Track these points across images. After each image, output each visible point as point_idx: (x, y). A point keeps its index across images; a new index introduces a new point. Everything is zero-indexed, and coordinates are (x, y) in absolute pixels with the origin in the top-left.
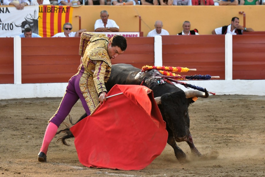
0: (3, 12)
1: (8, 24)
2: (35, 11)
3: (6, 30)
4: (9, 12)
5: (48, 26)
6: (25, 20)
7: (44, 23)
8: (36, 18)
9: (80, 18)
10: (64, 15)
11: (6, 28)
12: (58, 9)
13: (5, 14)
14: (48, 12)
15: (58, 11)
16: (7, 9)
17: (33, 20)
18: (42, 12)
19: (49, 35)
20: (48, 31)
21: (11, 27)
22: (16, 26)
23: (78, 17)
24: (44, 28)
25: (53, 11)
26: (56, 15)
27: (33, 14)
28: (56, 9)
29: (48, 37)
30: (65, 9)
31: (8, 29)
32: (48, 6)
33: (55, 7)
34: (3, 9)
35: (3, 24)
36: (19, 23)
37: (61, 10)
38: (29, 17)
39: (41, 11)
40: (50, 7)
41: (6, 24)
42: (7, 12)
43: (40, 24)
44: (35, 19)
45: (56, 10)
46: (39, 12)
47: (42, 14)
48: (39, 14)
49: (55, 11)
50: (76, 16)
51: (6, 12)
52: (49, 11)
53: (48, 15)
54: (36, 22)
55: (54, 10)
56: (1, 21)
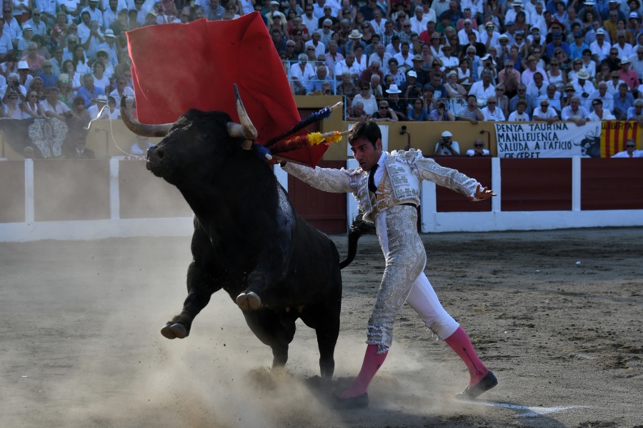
0: (560, 128)
1: (566, 142)
2: (597, 128)
3: (563, 149)
4: (567, 129)
5: (612, 144)
6: (585, 138)
7: (608, 141)
8: (598, 135)
10: (630, 132)
11: (564, 147)
13: (562, 131)
14: (612, 129)
15: (623, 127)
16: (565, 125)
17: (595, 138)
18: (605, 128)
20: (612, 150)
21: (569, 145)
22: (576, 145)
24: (608, 146)
25: (617, 127)
26: (621, 132)
27: (594, 131)
30: (632, 125)
31: (566, 149)
34: (560, 125)
35: (560, 142)
36: (579, 141)
37: (627, 126)
38: (590, 134)
41: (563, 142)
42: (565, 129)
43: (603, 143)
46: (602, 128)
47: (604, 131)
48: (602, 131)
49: (620, 128)
51: (563, 129)
52: (613, 127)
53: (612, 132)
54: (597, 140)
55: (620, 126)
56: (557, 140)
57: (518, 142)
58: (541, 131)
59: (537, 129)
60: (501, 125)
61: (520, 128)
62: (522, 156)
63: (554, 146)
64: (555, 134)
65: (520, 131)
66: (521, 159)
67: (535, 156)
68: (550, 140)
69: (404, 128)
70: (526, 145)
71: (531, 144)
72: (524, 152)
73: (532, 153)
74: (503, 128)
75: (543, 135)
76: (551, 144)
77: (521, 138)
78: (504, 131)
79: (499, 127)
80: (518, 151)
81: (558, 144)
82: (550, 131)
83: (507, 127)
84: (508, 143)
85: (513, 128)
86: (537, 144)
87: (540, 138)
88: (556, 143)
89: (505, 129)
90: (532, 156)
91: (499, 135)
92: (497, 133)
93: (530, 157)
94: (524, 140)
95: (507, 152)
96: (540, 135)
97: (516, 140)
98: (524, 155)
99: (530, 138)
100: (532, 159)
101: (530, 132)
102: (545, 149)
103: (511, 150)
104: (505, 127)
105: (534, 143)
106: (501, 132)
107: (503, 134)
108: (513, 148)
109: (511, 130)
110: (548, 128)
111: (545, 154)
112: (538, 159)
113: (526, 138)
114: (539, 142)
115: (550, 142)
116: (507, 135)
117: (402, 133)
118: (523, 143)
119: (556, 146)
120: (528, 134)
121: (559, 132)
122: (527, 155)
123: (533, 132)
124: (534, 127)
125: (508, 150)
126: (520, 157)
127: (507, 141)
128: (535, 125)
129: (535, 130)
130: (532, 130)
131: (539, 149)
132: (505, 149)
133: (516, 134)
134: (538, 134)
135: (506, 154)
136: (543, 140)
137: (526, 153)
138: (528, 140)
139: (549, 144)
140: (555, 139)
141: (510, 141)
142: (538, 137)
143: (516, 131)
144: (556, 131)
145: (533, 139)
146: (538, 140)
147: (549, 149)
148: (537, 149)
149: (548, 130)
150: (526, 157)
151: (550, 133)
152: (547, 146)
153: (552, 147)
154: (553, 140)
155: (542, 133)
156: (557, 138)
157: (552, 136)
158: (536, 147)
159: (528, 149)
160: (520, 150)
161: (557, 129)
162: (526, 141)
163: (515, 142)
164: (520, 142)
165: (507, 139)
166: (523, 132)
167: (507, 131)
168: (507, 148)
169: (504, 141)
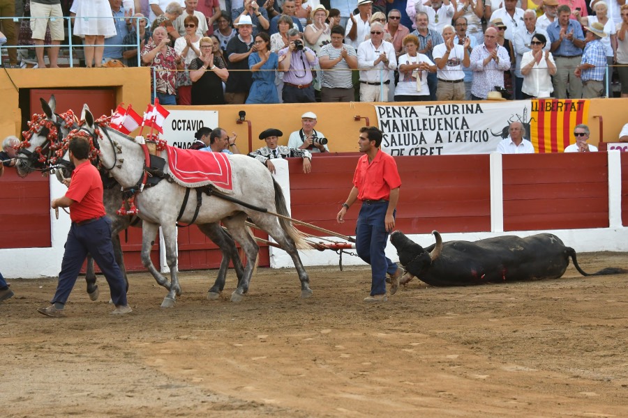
0: (472, 112)
1: (480, 131)
2: (525, 109)
3: (477, 141)
4: (481, 112)
5: (547, 134)
6: (508, 125)
7: (541, 128)
8: (527, 121)
9: (601, 118)
10: (573, 115)
11: (477, 138)
12: (564, 106)
13: (474, 114)
14: (547, 110)
15: (563, 108)
16: (478, 106)
18: (536, 110)
19: (548, 150)
20: (548, 141)
21: (484, 136)
22: (494, 135)
23: (598, 119)
24: (541, 137)
25: (555, 108)
26: (560, 115)
27: (521, 114)
28: (560, 105)
29: (547, 152)
30: (576, 105)
31: (480, 141)
32: (546, 101)
33: (558, 102)
34: (472, 106)
35: (471, 132)
36: (499, 129)
37: (569, 106)
38: (515, 119)
39: (534, 109)
40: (551, 101)
41: (476, 132)
42: (479, 112)
43: (534, 131)
44: (525, 122)
45: (561, 107)
46: (532, 110)
47: (536, 114)
48: (532, 115)
49: (559, 109)
50: (595, 117)
51: (476, 112)
52: (548, 108)
53: (548, 115)
55: (558, 107)
56: (468, 128)
57: (410, 132)
58: (444, 116)
59: (438, 113)
60: (384, 107)
61: (413, 111)
62: (416, 153)
63: (463, 138)
64: (464, 120)
65: (413, 115)
66: (416, 157)
67: (436, 153)
68: (457, 128)
69: (242, 114)
70: (422, 136)
71: (430, 136)
72: (420, 146)
73: (432, 148)
74: (388, 113)
75: (446, 122)
76: (459, 134)
77: (415, 127)
78: (388, 116)
79: (382, 111)
80: (411, 146)
81: (468, 135)
82: (456, 115)
83: (394, 110)
84: (396, 134)
85: (403, 111)
86: (438, 135)
87: (443, 126)
88: (466, 132)
89: (391, 114)
90: (431, 153)
91: (382, 121)
92: (379, 119)
93: (428, 154)
94: (419, 129)
95: (394, 147)
96: (442, 122)
97: (408, 130)
98: (419, 152)
99: (427, 127)
100: (432, 158)
101: (427, 117)
102: (450, 141)
103: (400, 144)
104: (390, 110)
105: (435, 133)
106: (385, 118)
107: (388, 121)
108: (402, 142)
109: (400, 116)
110: (454, 111)
111: (451, 149)
112: (440, 157)
113: (421, 126)
114: (440, 132)
115: (457, 131)
116: (394, 121)
117: (239, 122)
118: (418, 134)
119: (466, 137)
120: (424, 120)
121: (468, 117)
122: (424, 151)
123: (432, 118)
124: (433, 110)
125: (396, 145)
126: (413, 154)
127: (394, 131)
128: (435, 106)
129: (435, 114)
130: (430, 114)
131: (441, 142)
132: (392, 142)
133: (407, 121)
134: (439, 119)
135: (392, 150)
136: (446, 129)
137: (422, 148)
138: (424, 129)
139: (456, 134)
140: (465, 127)
141: (398, 131)
142: (439, 124)
143: (407, 116)
144: (465, 115)
145: (433, 127)
146: (440, 129)
147: (456, 141)
148: (438, 142)
149: (454, 113)
150: (422, 154)
151: (457, 118)
152: (453, 138)
153: (460, 138)
154: (462, 128)
155: (445, 119)
156: (466, 125)
157: (459, 123)
158: (437, 140)
159: (426, 143)
160: (413, 144)
161: (467, 113)
162: (422, 131)
163: (405, 132)
164: (414, 132)
165: (394, 128)
166: (417, 118)
167: (395, 116)
168: (395, 142)
169: (390, 131)
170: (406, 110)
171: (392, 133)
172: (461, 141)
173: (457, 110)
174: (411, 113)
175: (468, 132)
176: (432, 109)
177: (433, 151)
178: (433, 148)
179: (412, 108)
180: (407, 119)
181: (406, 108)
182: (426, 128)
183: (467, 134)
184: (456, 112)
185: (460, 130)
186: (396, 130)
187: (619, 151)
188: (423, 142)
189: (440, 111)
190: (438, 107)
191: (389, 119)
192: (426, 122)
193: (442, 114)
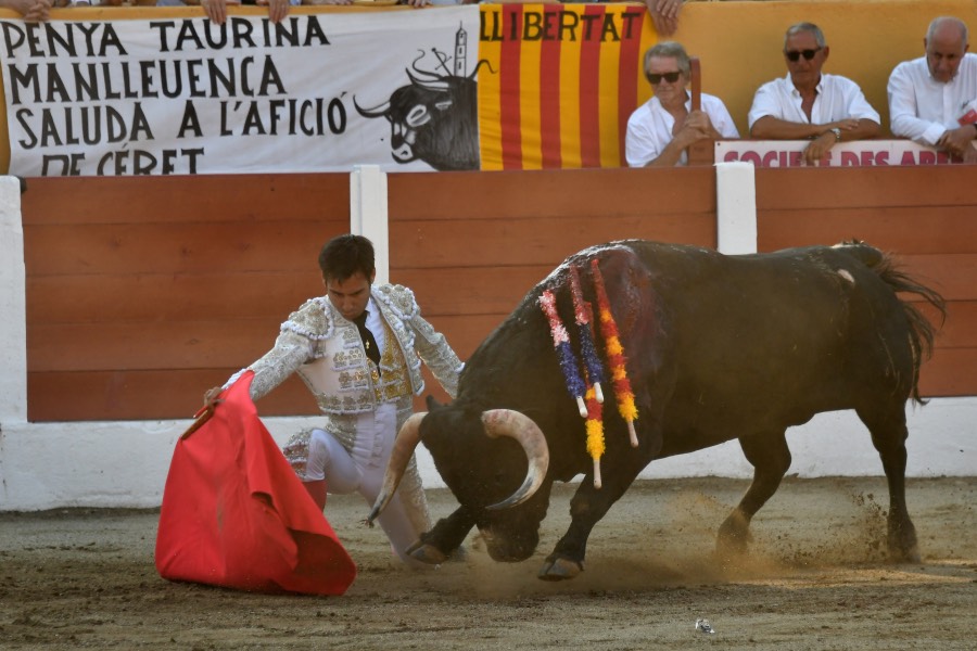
0: (294, 40)
1: (320, 102)
2: (459, 35)
3: (309, 133)
4: (324, 41)
5: (530, 109)
6: (408, 82)
7: (510, 93)
8: (469, 67)
10: (610, 52)
11: (311, 123)
12: (581, 24)
13: (301, 48)
14: (527, 38)
15: (579, 31)
16: (313, 23)
17: (451, 79)
18: (495, 37)
19: (532, 160)
20: (531, 133)
21: (333, 116)
22: (363, 113)
24: (510, 118)
25: (552, 32)
26: (570, 51)
27: (448, 48)
28: (568, 20)
29: (528, 166)
30: (619, 22)
31: (320, 131)
32: (526, 9)
33: (563, 13)
34: (294, 22)
35: (293, 103)
36: (379, 95)
37: (597, 25)
38: (430, 63)
39: (489, 32)
40: (540, 9)
41: (307, 103)
42: (315, 41)
43: (489, 102)
44: (461, 73)
45: (572, 28)
46: (483, 37)
47: (495, 49)
48: (482, 50)
49: (566, 33)
51: (308, 42)
52: (533, 31)
53: (530, 53)
54: (463, 90)
55: (561, 26)
56: (281, 90)
57: (103, 102)
58: (207, 53)
59: (189, 44)
61: (111, 38)
62: (120, 169)
63: (266, 122)
64: (269, 65)
65: (112, 50)
67: (181, 166)
68: (247, 92)
70: (139, 113)
71: (163, 112)
72: (132, 146)
73: (168, 154)
74: (33, 41)
75: (214, 71)
76: (254, 109)
77: (118, 85)
78: (34, 53)
79: (15, 36)
80: (104, 146)
81: (284, 112)
82: (245, 50)
83: (52, 34)
84: (57, 109)
85: (79, 36)
86: (190, 111)
87: (204, 84)
88: (274, 104)
89: (43, 45)
90: (168, 168)
91: (13, 68)
92: (5, 61)
93: (158, 171)
94: (129, 94)
95: (52, 148)
96: (203, 72)
97: (94, 95)
98: (128, 163)
99: (156, 86)
100: (169, 182)
101: (155, 54)
102: (225, 132)
103: (71, 140)
104: (40, 33)
105: (178, 105)
106: (23, 59)
107: (32, 68)
108: (77, 132)
109: (71, 50)
110: (237, 37)
111: (230, 156)
112: (195, 181)
113: (136, 85)
114: (196, 102)
115: (246, 102)
116: (52, 68)
118: (125, 108)
119: (274, 117)
120: (145, 65)
121: (283, 56)
122: (145, 162)
123: (170, 57)
124: (172, 35)
125: (58, 142)
126: (110, 170)
127: (50, 99)
128: (179, 22)
129: (179, 47)
130: (164, 48)
131: (198, 133)
132: (45, 134)
133: (92, 68)
134: (191, 64)
135: (47, 159)
136: (215, 93)
137: (138, 154)
138: (146, 93)
139: (245, 109)
140: (272, 88)
141: (65, 98)
142: (193, 79)
143: (91, 53)
144: (273, 51)
145: (172, 88)
146: (194, 93)
147: (246, 132)
148: (190, 133)
149: (237, 45)
150: (137, 169)
151: (249, 60)
152: (236, 121)
153: (259, 124)
154: (263, 92)
155: (211, 62)
156: (277, 81)
157: (255, 74)
158: (184, 127)
159: (150, 136)
160: (112, 139)
161: (279, 43)
162: (140, 98)
163: (87, 102)
164: (113, 103)
165: (51, 90)
166: (124, 58)
167: (53, 53)
168: (54, 133)
169: (38, 99)
170: (88, 33)
171: (45, 105)
172: (261, 131)
173: (247, 36)
174: (105, 42)
175: (281, 103)
176: (169, 30)
177: (172, 160)
178: (173, 153)
179: (109, 29)
180: (91, 60)
181: (87, 25)
182: (152, 88)
183: (279, 110)
184: (243, 42)
185: (256, 98)
186: (57, 95)
187: (750, 166)
188: (142, 134)
189: (195, 37)
190: (188, 24)
191: (35, 60)
192: (150, 71)
193: (200, 46)
